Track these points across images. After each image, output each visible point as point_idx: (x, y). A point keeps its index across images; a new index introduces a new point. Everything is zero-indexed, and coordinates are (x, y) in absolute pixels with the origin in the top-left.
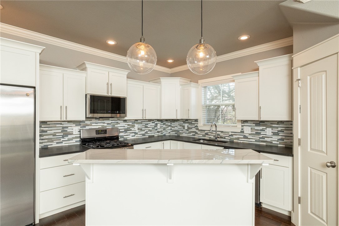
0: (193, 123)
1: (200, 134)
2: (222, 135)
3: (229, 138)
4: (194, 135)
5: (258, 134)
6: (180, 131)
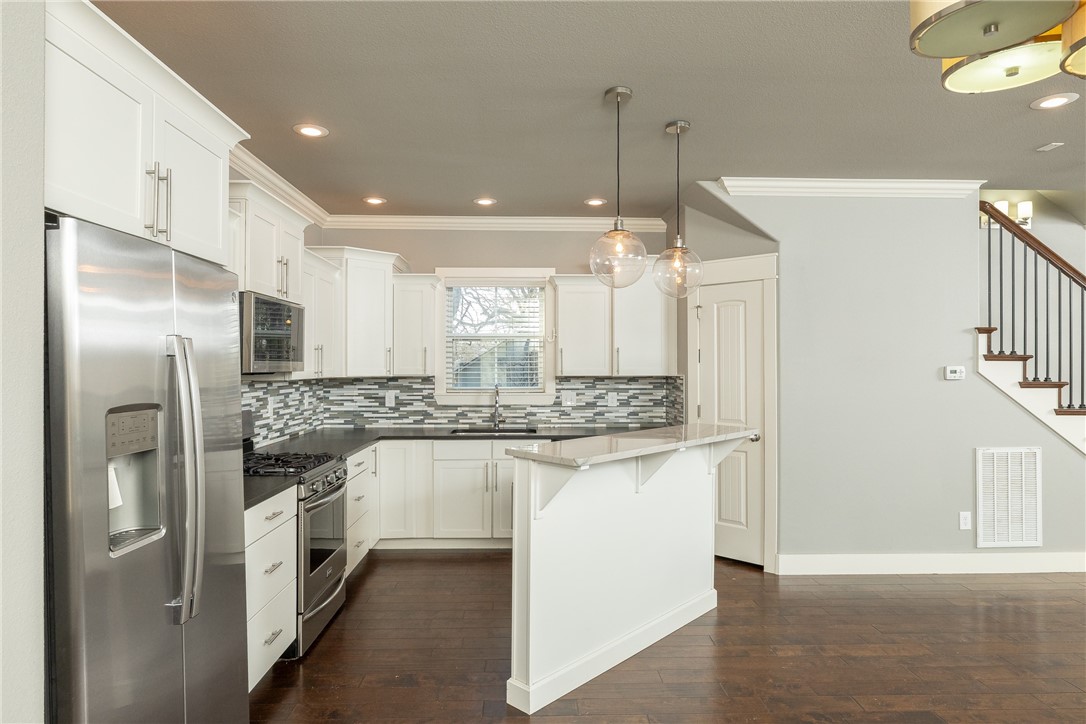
0: (415, 386)
1: (440, 418)
2: (505, 413)
3: (527, 421)
4: (421, 422)
5: (590, 405)
6: (366, 415)
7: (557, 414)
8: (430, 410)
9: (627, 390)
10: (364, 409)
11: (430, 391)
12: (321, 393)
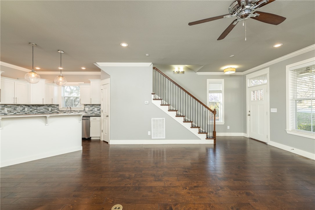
0: (55, 107)
5: (91, 110)
6: (45, 112)
7: (84, 112)
8: (58, 111)
9: (99, 107)
11: (58, 108)
12: (35, 108)
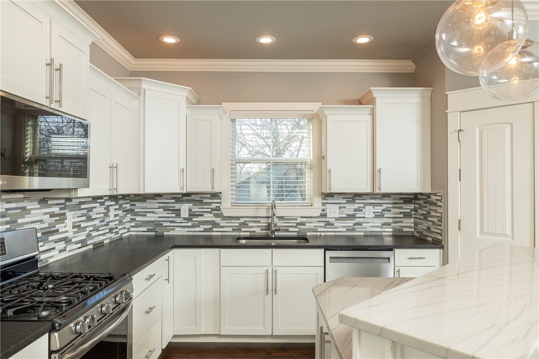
0: (205, 201)
1: (227, 227)
2: (280, 224)
3: (297, 230)
4: (210, 230)
5: (351, 217)
6: (165, 224)
7: (323, 224)
8: (218, 220)
9: (381, 204)
10: (163, 219)
11: (218, 205)
12: (128, 206)
